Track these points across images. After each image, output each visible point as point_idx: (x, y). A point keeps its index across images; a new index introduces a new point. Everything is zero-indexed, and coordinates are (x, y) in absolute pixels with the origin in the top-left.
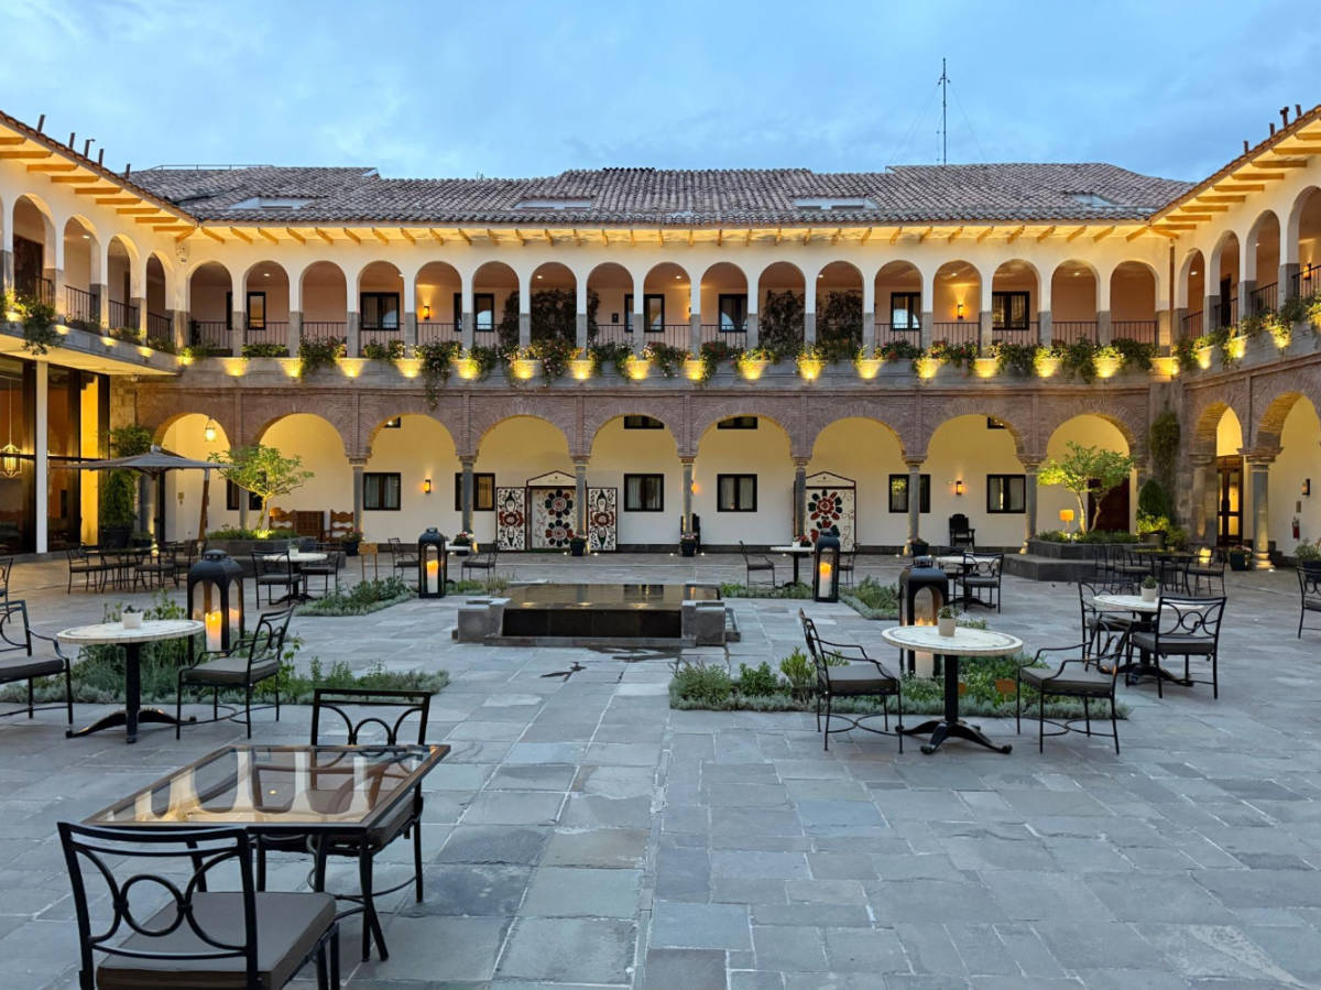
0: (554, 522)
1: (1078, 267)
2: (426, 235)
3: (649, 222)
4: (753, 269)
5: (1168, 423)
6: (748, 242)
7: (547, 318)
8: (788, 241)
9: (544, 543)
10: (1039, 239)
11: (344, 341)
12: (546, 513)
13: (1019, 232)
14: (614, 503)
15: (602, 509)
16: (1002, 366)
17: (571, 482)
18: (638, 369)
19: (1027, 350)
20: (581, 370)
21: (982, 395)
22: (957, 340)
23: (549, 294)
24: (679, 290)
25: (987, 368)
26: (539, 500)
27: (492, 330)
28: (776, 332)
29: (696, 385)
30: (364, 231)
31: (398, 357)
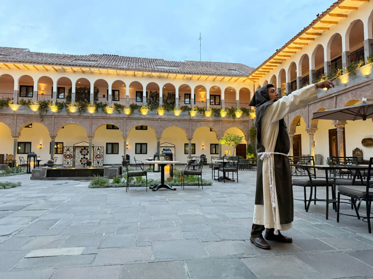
0: (83, 157)
1: (232, 89)
2: (42, 68)
3: (113, 68)
4: (145, 84)
5: (253, 130)
6: (143, 76)
7: (82, 95)
8: (155, 76)
9: (79, 164)
10: (221, 80)
11: (13, 99)
12: (80, 154)
13: (216, 78)
14: (102, 151)
15: (98, 153)
16: (212, 114)
17: (88, 145)
18: (110, 110)
19: (218, 109)
20: (91, 110)
21: (207, 121)
22: (201, 106)
23: (83, 88)
24: (123, 89)
25: (208, 114)
26: (78, 151)
27: (64, 98)
28: (153, 103)
29: (127, 116)
30: (21, 65)
31: (31, 104)
